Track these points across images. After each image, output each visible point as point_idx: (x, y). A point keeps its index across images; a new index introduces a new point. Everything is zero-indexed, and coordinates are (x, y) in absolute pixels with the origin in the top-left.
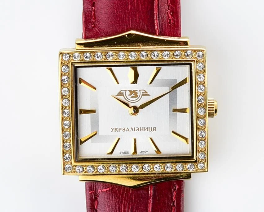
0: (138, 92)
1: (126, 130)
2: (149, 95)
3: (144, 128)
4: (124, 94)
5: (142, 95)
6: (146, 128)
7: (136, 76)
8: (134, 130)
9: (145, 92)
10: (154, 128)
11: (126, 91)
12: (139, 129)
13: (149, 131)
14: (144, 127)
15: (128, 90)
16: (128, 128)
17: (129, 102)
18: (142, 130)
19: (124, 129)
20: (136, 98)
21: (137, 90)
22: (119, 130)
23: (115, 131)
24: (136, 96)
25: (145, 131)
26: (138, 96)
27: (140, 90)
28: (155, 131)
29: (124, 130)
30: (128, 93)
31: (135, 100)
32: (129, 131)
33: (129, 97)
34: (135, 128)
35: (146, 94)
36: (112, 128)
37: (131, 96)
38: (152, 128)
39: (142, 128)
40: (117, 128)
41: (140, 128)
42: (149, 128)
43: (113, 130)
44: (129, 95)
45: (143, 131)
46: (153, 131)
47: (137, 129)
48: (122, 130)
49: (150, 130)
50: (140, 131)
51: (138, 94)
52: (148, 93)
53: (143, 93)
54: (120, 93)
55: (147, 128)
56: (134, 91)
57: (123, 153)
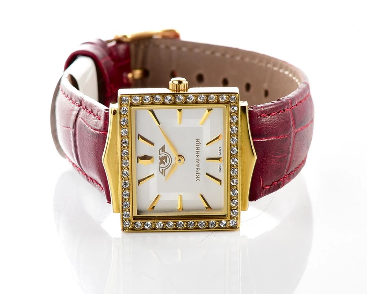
0: (161, 156)
1: (198, 167)
2: (164, 146)
3: (197, 150)
4: (163, 169)
5: (164, 152)
6: (197, 149)
7: (145, 158)
8: (199, 160)
9: (161, 150)
10: (197, 141)
11: (160, 167)
12: (198, 155)
13: (199, 146)
14: (195, 150)
15: (160, 165)
16: (196, 166)
17: (171, 164)
18: (198, 153)
19: (197, 169)
20: (167, 157)
21: (160, 157)
22: (198, 174)
23: (199, 177)
24: (165, 158)
25: (199, 150)
26: (166, 155)
27: (160, 154)
28: (199, 140)
29: (199, 169)
30: (162, 165)
31: (169, 159)
32: (199, 164)
33: (166, 164)
34: (196, 159)
35: (163, 149)
36: (196, 180)
37: (165, 162)
38: (196, 143)
39: (197, 153)
40: (196, 175)
41: (196, 154)
42: (196, 146)
43: (198, 180)
44: (164, 165)
45: (199, 151)
46: (199, 142)
47: (198, 157)
48: (198, 171)
49: (198, 144)
50: (199, 154)
51: (164, 155)
52: (162, 147)
53: (162, 152)
54: (162, 173)
55: (196, 147)
56: (161, 159)
57: (220, 170)
